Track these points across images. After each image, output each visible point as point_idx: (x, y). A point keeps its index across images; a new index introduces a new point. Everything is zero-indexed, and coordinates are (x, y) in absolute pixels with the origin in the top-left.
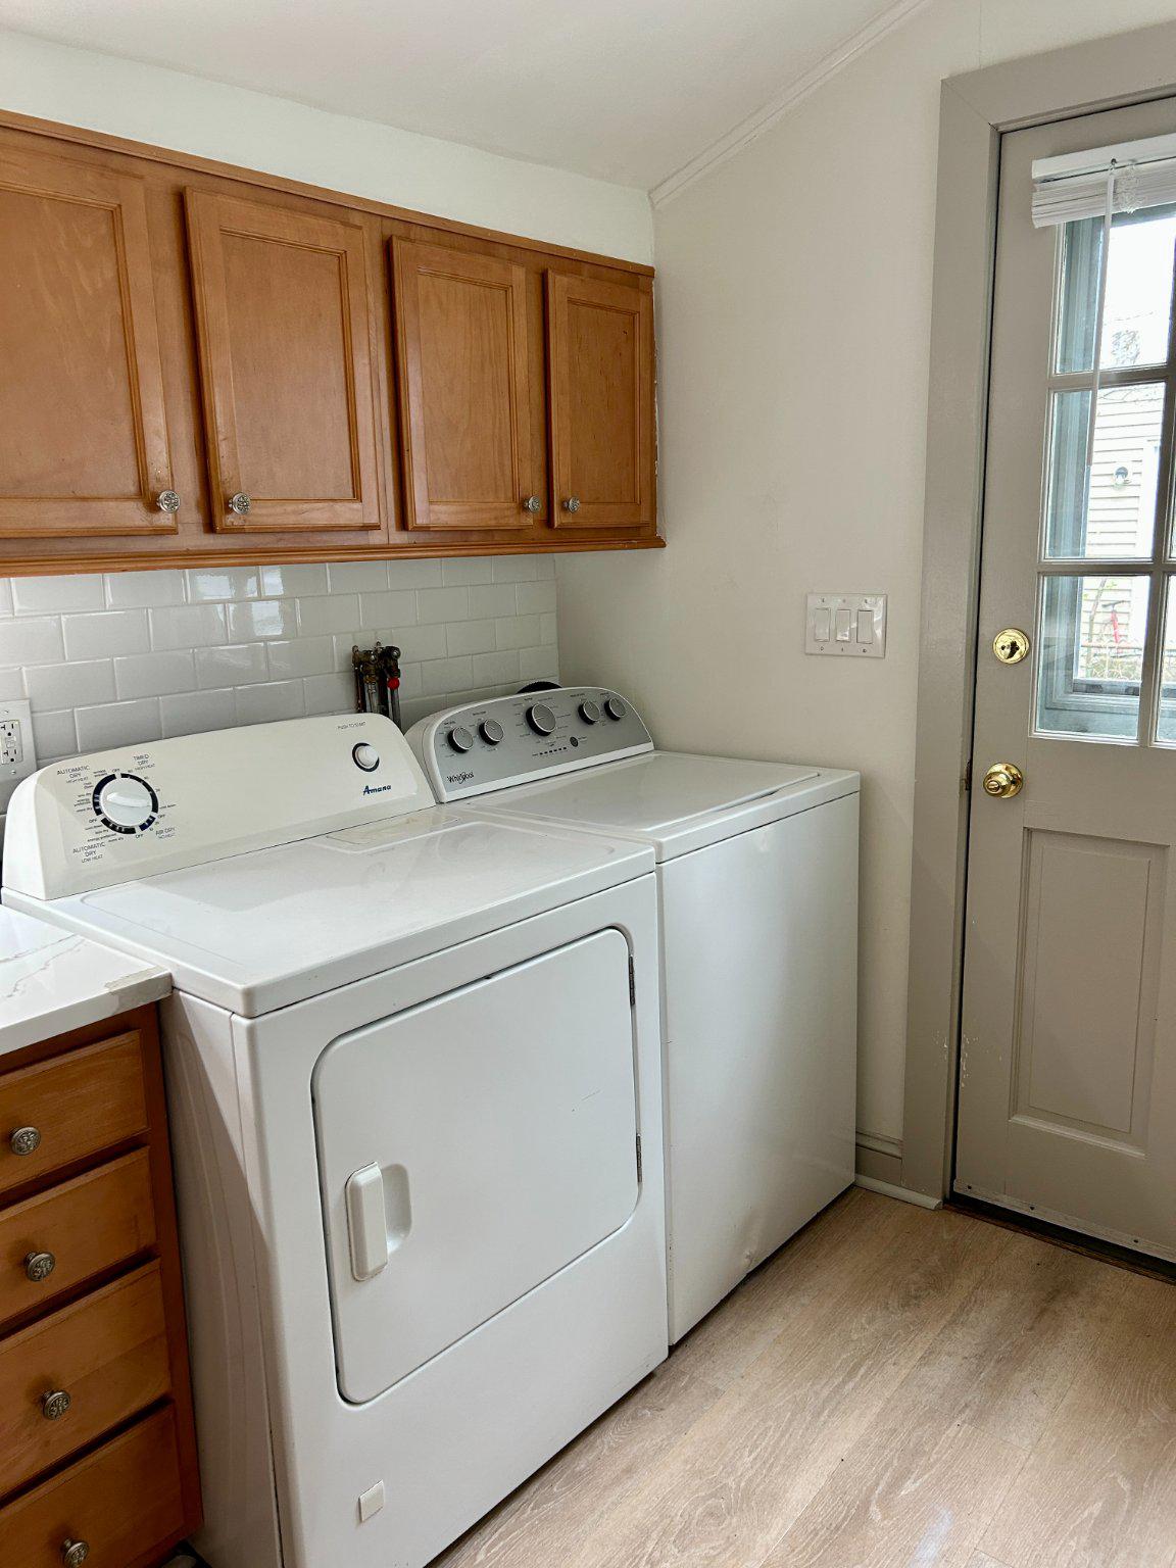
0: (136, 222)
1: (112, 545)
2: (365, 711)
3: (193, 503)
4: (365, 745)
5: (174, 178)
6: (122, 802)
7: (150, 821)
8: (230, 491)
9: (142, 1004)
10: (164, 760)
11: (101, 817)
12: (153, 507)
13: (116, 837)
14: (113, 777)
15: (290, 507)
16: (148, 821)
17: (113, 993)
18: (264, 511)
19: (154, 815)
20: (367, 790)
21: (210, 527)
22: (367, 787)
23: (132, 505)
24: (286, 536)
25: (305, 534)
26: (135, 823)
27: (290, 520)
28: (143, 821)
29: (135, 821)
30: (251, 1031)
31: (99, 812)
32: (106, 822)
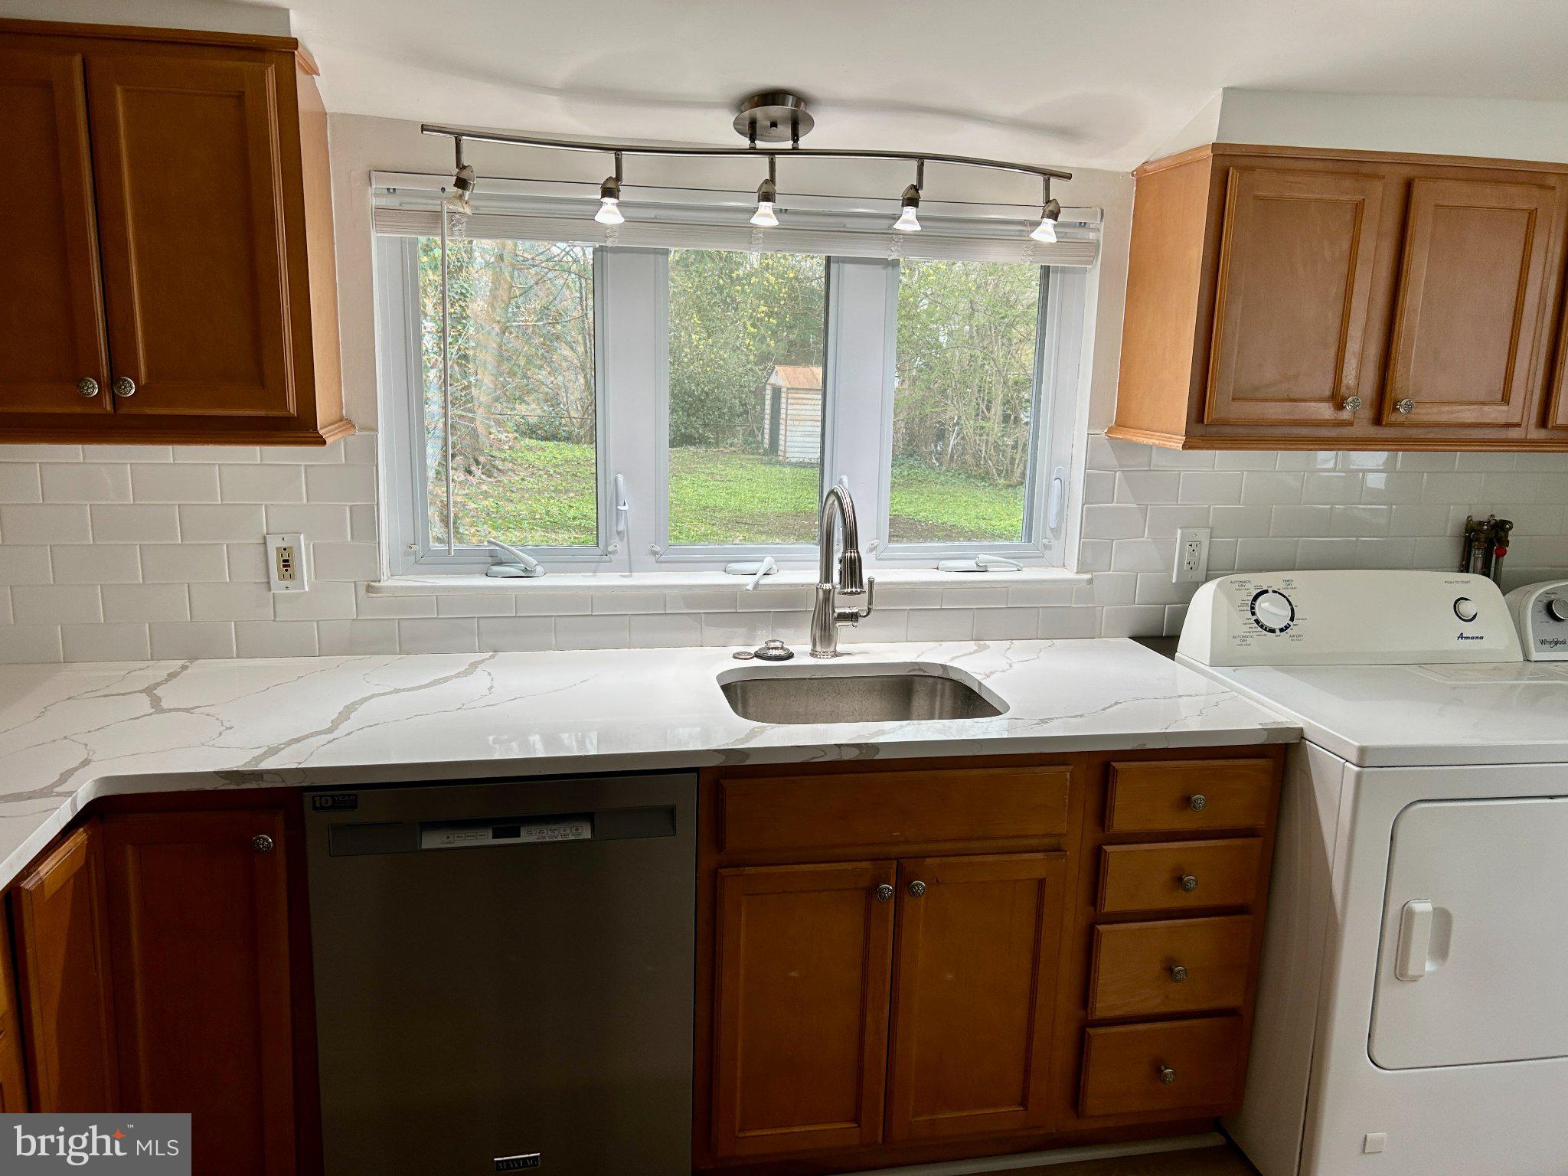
0: (1372, 211)
1: (1305, 431)
2: (1468, 572)
3: (1368, 403)
4: (1466, 599)
5: (1406, 172)
6: (1271, 610)
7: (1287, 627)
8: (1400, 397)
9: (1280, 742)
10: (1304, 584)
11: (1255, 618)
12: (1340, 406)
13: (1260, 633)
14: (1266, 592)
15: (1445, 408)
16: (1285, 626)
17: (1265, 730)
18: (1424, 411)
19: (1291, 623)
20: (1461, 636)
21: (1378, 421)
22: (1462, 634)
23: (1325, 405)
24: (1436, 430)
25: (1451, 429)
26: (1277, 626)
27: (1444, 418)
28: (1282, 626)
29: (1277, 625)
30: (1359, 776)
31: (1253, 614)
32: (1257, 621)
